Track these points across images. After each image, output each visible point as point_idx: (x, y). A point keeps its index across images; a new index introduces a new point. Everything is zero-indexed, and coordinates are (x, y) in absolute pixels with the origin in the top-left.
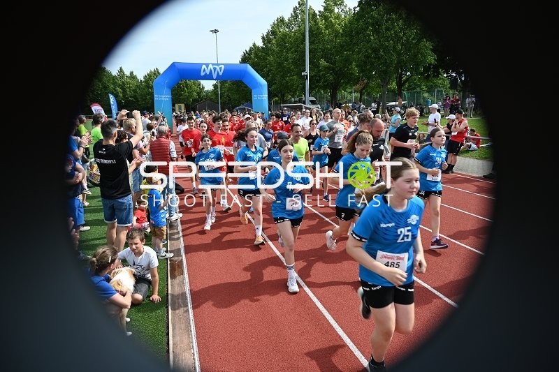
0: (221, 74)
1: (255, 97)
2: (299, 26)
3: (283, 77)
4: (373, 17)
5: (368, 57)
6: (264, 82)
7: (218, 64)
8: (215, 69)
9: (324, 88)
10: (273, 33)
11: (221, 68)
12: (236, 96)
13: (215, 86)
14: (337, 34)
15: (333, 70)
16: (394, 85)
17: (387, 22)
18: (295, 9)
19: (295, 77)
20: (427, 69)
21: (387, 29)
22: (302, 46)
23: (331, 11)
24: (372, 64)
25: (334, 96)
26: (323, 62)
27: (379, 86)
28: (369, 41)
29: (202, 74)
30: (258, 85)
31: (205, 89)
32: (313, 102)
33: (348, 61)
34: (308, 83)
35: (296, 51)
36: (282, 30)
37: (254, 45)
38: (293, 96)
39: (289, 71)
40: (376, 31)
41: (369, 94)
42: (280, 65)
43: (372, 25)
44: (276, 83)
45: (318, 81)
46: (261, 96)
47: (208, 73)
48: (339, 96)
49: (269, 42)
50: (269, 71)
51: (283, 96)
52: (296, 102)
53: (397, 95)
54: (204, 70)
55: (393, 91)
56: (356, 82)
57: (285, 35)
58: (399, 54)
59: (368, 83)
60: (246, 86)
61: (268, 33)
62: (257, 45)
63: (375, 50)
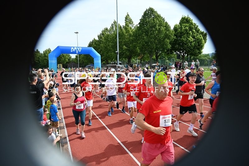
0: (80, 51)
1: (95, 62)
2: (114, 32)
3: (107, 53)
4: (145, 29)
5: (143, 45)
6: (99, 55)
7: (79, 47)
8: (77, 49)
9: (125, 58)
10: (103, 34)
11: (80, 49)
12: (86, 61)
13: (76, 56)
14: (130, 35)
15: (129, 50)
16: (154, 57)
17: (151, 31)
18: (112, 25)
19: (113, 53)
20: (168, 50)
21: (151, 34)
22: (115, 40)
23: (128, 26)
24: (145, 48)
25: (129, 61)
26: (124, 47)
27: (148, 57)
28: (144, 39)
29: (72, 51)
30: (96, 56)
31: (72, 58)
32: (120, 64)
33: (135, 47)
34: (118, 56)
35: (113, 42)
36: (106, 33)
37: (94, 39)
38: (111, 61)
39: (110, 50)
40: (147, 35)
41: (144, 61)
42: (106, 48)
43: (145, 32)
44: (104, 56)
45: (123, 55)
46: (98, 61)
47: (74, 51)
48: (131, 61)
49: (101, 38)
50: (101, 50)
51: (107, 61)
52: (113, 64)
53: (156, 61)
54: (72, 50)
55: (154, 59)
56: (139, 55)
57: (108, 35)
58: (156, 45)
59: (143, 56)
60: (91, 57)
61: (100, 34)
62: (96, 39)
63: (146, 43)
